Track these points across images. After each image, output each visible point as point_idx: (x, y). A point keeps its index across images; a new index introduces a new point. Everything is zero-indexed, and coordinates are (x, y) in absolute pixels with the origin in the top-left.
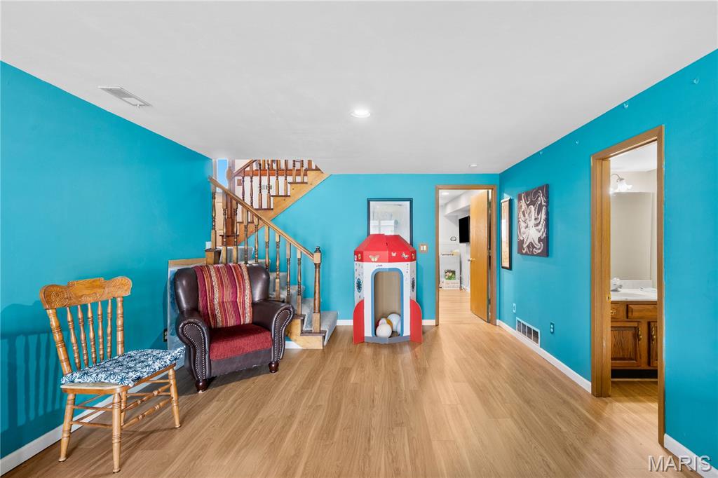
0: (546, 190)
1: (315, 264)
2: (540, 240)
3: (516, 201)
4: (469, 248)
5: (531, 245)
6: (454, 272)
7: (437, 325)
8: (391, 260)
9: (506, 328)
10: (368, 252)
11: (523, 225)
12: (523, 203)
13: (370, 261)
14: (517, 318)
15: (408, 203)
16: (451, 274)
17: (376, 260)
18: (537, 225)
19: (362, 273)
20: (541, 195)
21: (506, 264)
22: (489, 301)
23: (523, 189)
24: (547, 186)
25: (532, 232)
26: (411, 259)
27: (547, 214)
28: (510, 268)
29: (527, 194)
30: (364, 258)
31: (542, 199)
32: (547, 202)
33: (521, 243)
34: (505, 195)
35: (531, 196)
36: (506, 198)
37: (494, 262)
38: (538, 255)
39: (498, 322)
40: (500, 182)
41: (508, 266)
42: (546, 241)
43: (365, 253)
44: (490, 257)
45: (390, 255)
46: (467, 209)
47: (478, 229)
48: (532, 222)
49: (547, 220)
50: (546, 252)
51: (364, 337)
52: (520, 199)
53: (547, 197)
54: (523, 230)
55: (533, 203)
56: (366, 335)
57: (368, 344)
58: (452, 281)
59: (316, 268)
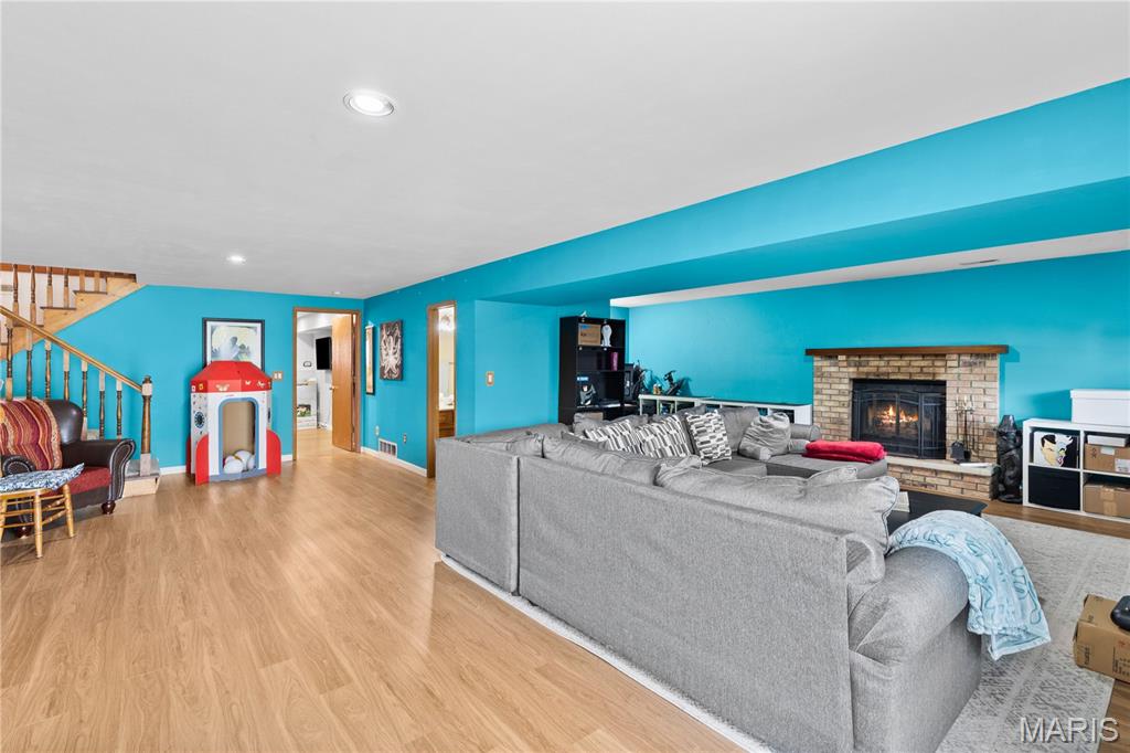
0: (401, 324)
1: (144, 397)
2: (397, 366)
3: (379, 329)
4: (330, 376)
5: (390, 371)
6: (308, 407)
7: (294, 460)
8: (245, 389)
9: (369, 452)
10: (214, 382)
11: (384, 352)
12: (384, 332)
13: (217, 391)
14: (380, 440)
15: (259, 325)
16: (304, 410)
17: (225, 389)
18: (395, 353)
19: (206, 406)
20: (397, 328)
21: (370, 390)
22: (353, 429)
23: (384, 320)
24: (402, 322)
25: (390, 360)
26: (267, 388)
27: (402, 345)
28: (374, 394)
29: (388, 326)
30: (209, 388)
31: (398, 332)
32: (402, 335)
33: (383, 368)
34: (370, 322)
35: (390, 327)
36: (370, 326)
37: (359, 387)
38: (396, 379)
39: (362, 449)
40: (363, 309)
41: (371, 391)
42: (401, 367)
43: (210, 382)
44: (354, 384)
45: (243, 383)
46: (329, 330)
47: (341, 352)
48: (391, 352)
49: (402, 350)
50: (401, 377)
51: (208, 477)
52: (382, 329)
53: (402, 331)
54: (384, 357)
55: (391, 334)
56: (211, 473)
57: (215, 483)
58: (306, 418)
59: (145, 402)
